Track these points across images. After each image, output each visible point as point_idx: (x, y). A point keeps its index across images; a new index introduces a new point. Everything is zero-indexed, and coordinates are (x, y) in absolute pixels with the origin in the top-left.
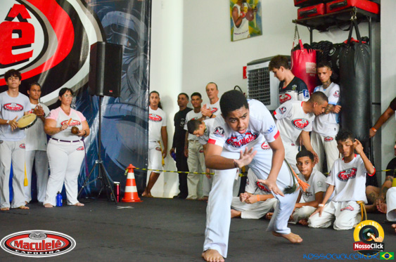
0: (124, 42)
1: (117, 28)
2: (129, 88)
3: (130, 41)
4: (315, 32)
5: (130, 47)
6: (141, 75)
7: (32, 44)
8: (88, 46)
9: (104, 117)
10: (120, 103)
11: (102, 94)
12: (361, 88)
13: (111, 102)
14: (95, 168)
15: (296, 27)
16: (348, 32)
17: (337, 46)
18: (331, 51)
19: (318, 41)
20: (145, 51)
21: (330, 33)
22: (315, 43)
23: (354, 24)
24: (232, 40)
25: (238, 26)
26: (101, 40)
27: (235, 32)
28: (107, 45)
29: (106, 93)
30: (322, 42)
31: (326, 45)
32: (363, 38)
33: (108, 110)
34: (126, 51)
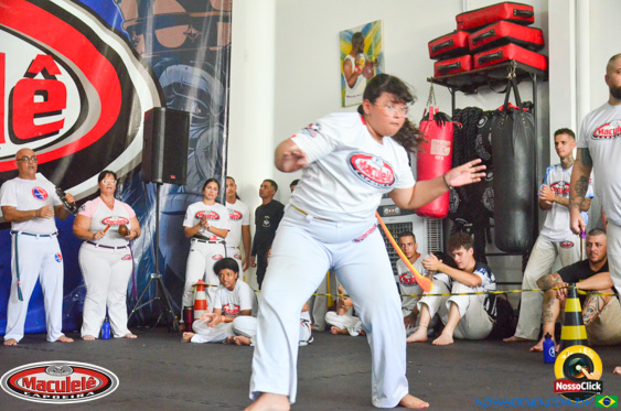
0: (191, 108)
1: (181, 88)
2: (198, 172)
3: (199, 106)
4: (459, 94)
5: (199, 115)
6: (215, 154)
7: (63, 111)
8: (140, 114)
9: (164, 213)
10: (185, 193)
11: (160, 180)
12: (521, 172)
13: (173, 192)
14: (149, 285)
15: (432, 88)
16: (505, 95)
17: (490, 114)
18: (481, 121)
19: (462, 108)
20: (221, 120)
21: (479, 96)
22: (459, 110)
23: (512, 85)
24: (343, 105)
25: (351, 86)
26: (159, 106)
27: (347, 94)
28: (168, 113)
29: (166, 180)
30: (468, 109)
31: (475, 113)
32: (525, 103)
33: (169, 203)
34: (195, 120)
